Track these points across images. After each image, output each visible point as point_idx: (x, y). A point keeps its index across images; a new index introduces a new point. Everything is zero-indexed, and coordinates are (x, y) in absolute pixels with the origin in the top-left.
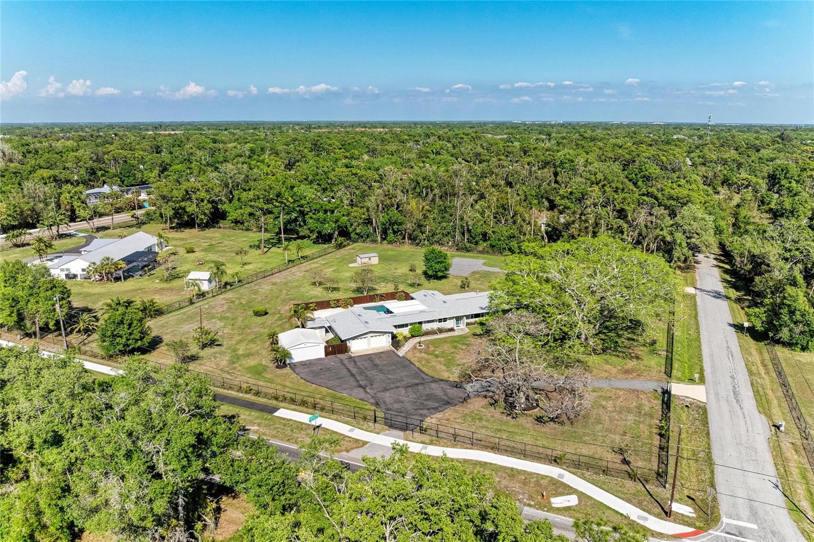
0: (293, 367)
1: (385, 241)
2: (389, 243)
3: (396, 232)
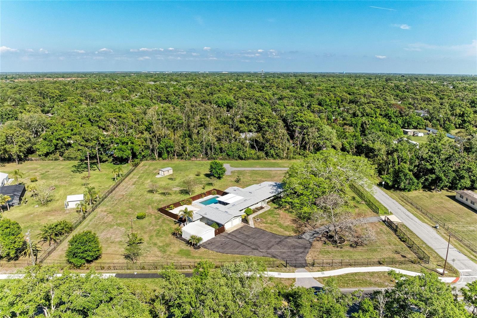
0: (205, 246)
1: (160, 158)
2: (164, 159)
3: (168, 152)
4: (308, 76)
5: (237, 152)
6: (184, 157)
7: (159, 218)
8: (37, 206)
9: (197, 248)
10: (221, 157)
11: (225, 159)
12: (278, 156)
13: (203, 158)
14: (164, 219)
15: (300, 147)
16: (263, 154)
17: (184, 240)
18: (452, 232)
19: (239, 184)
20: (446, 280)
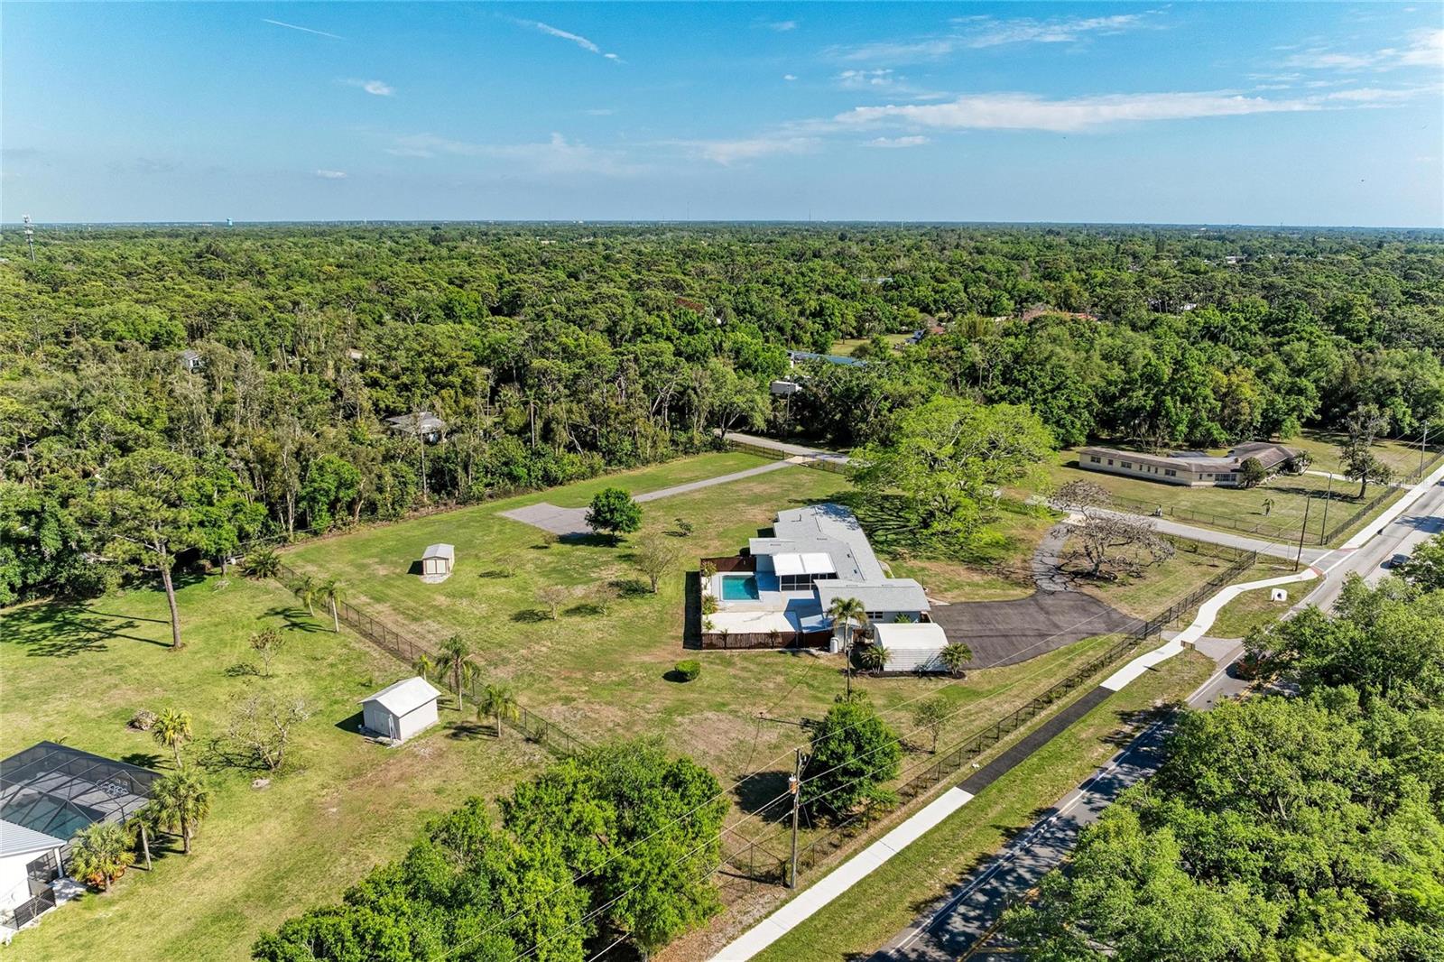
1: (301, 534)
2: (316, 533)
3: (332, 507)
5: (539, 465)
6: (381, 511)
7: (729, 663)
8: (263, 782)
9: (961, 676)
10: (488, 491)
11: (507, 494)
12: (637, 456)
13: (436, 503)
14: (745, 659)
15: (672, 423)
16: (598, 459)
17: (901, 674)
18: (1183, 515)
19: (695, 538)
20: (1308, 575)
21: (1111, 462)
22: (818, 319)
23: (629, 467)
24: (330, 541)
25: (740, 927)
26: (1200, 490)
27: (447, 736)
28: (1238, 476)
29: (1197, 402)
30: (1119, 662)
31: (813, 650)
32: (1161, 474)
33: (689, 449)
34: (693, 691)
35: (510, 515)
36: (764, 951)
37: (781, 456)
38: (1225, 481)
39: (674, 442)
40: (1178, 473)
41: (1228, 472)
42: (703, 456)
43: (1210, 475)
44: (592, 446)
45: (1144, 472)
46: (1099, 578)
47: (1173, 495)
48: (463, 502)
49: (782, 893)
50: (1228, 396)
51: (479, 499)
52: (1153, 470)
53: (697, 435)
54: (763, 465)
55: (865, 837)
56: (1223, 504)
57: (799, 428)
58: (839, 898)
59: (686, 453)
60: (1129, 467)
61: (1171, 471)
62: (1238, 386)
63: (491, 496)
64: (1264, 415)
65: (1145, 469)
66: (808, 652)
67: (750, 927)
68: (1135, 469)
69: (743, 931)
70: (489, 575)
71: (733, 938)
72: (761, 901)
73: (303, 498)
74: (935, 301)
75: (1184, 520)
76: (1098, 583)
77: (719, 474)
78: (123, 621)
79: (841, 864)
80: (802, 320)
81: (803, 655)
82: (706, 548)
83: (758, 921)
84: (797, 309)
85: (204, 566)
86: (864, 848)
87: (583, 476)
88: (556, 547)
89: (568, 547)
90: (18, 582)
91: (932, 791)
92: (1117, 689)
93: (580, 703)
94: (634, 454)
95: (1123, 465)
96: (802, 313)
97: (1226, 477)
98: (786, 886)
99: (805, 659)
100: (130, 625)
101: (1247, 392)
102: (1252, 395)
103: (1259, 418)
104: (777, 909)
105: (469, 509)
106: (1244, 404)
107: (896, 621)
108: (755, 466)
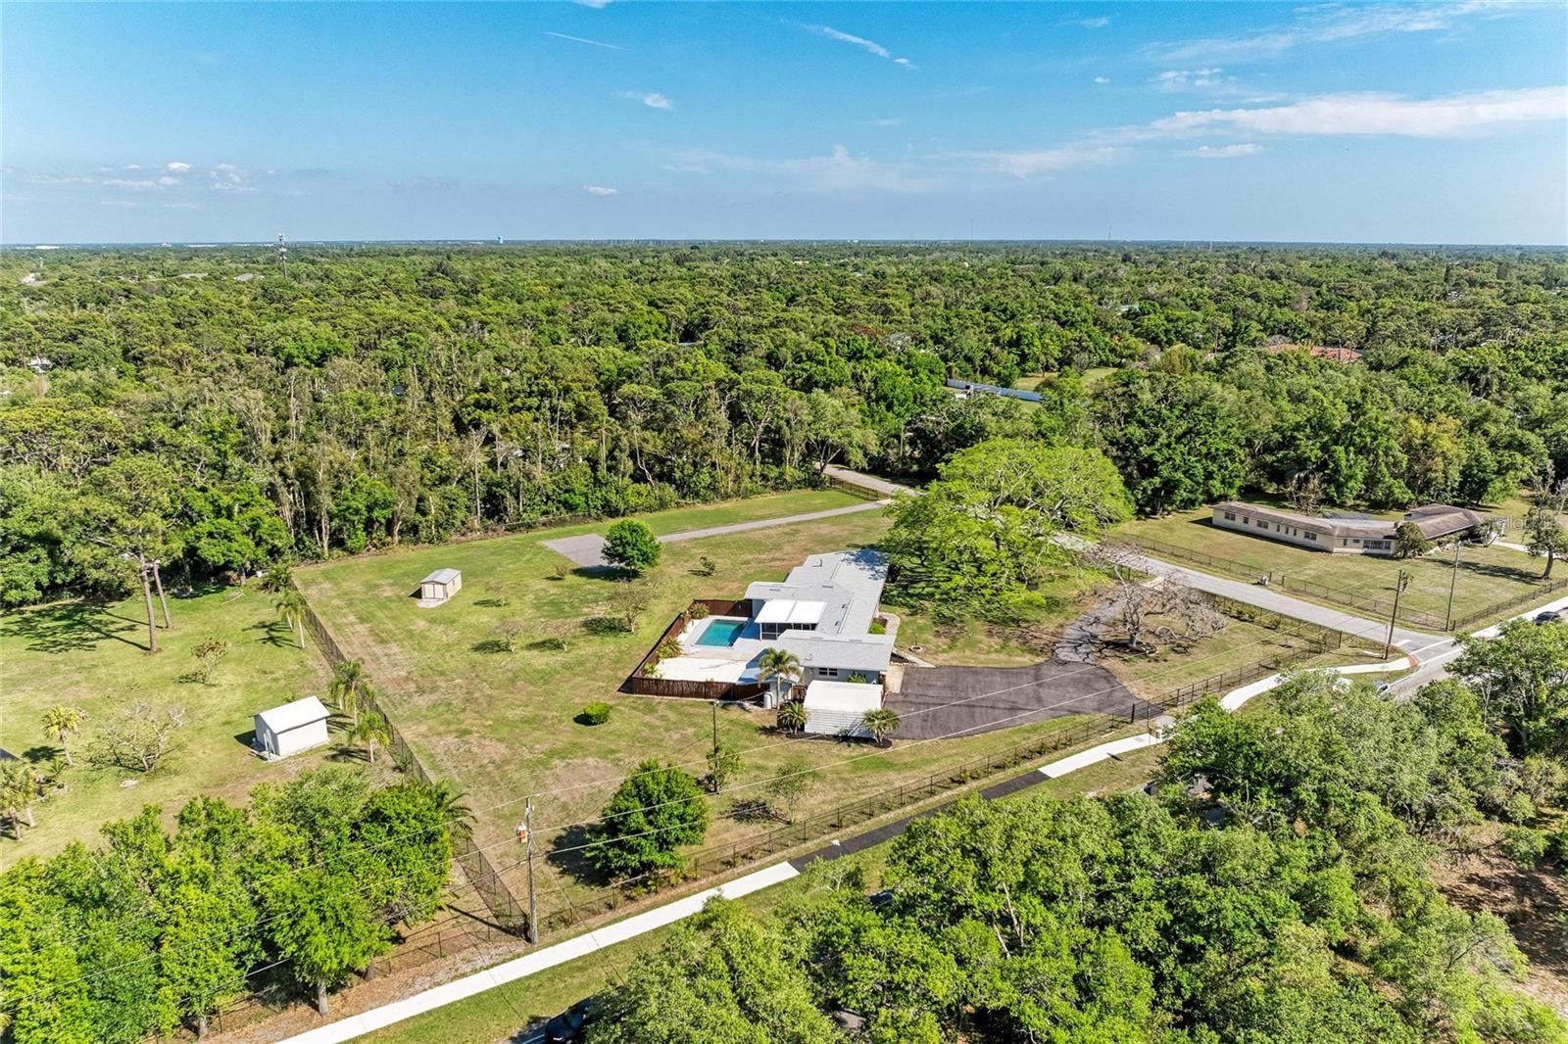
1: (336, 552)
2: (352, 553)
3: (369, 525)
4: (407, 254)
5: (599, 494)
6: (423, 533)
7: (651, 710)
8: (130, 783)
9: (886, 744)
10: (544, 519)
11: (562, 522)
12: (715, 490)
13: (486, 529)
14: (670, 707)
15: (763, 457)
16: (670, 491)
17: (822, 737)
18: (1295, 585)
19: (716, 578)
20: (1401, 664)
21: (1246, 521)
22: (1014, 350)
23: (705, 501)
24: (364, 560)
25: (453, 974)
26: (1342, 558)
27: (326, 758)
28: (1393, 543)
29: (1377, 455)
30: (1082, 746)
31: (747, 704)
32: (1300, 538)
33: (780, 485)
34: (593, 736)
35: (549, 544)
36: (460, 1001)
37: (875, 495)
38: (1377, 549)
39: (764, 477)
40: (1319, 537)
41: (1380, 537)
42: (794, 493)
43: (1357, 541)
44: (665, 477)
45: (1282, 534)
46: (1133, 651)
47: (1300, 562)
48: (511, 529)
49: (520, 945)
50: (1419, 450)
51: (529, 527)
52: (1291, 531)
53: (790, 472)
54: (854, 504)
55: (648, 902)
56: (1358, 576)
57: (915, 468)
58: (574, 960)
59: (775, 489)
60: (1266, 527)
61: (1312, 533)
62: (1435, 437)
63: (544, 524)
64: (1465, 473)
65: (1283, 529)
66: (741, 706)
67: (464, 975)
68: (1271, 531)
69: (455, 978)
70: (485, 603)
71: (439, 984)
72: (493, 952)
73: (337, 516)
74: (1167, 332)
75: (1294, 592)
76: (1127, 657)
77: (795, 513)
78: (126, 623)
79: (603, 926)
80: (996, 350)
81: (734, 708)
82: (722, 589)
83: (476, 971)
84: (990, 338)
85: (229, 577)
86: (638, 913)
87: (650, 509)
88: (571, 579)
89: (583, 580)
90: (45, 582)
91: (757, 863)
92: (1053, 776)
93: (473, 739)
94: (712, 488)
95: (1259, 525)
96: (996, 342)
97: (1377, 544)
98: (529, 940)
99: (734, 712)
100: (131, 628)
101: (1445, 443)
102: (1452, 448)
103: (1458, 478)
104: (504, 962)
105: (518, 536)
106: (1439, 459)
107: (849, 680)
108: (841, 506)
